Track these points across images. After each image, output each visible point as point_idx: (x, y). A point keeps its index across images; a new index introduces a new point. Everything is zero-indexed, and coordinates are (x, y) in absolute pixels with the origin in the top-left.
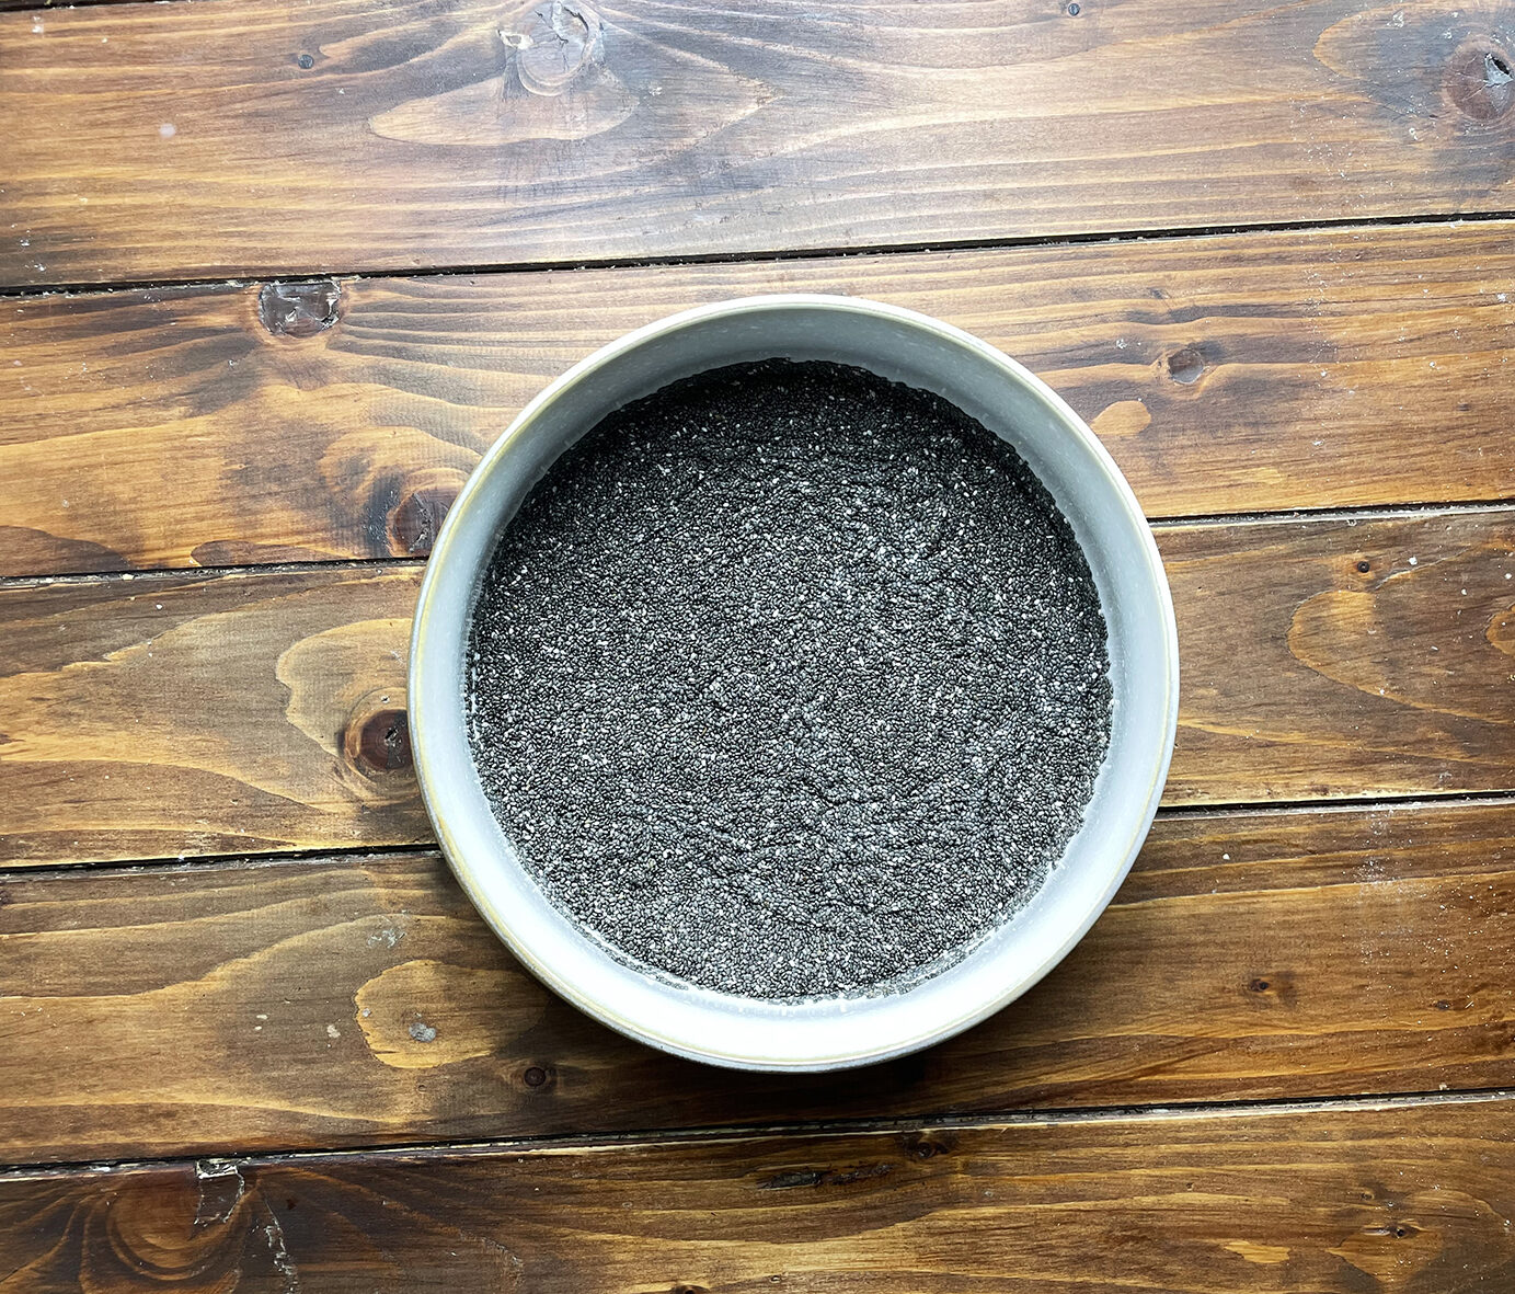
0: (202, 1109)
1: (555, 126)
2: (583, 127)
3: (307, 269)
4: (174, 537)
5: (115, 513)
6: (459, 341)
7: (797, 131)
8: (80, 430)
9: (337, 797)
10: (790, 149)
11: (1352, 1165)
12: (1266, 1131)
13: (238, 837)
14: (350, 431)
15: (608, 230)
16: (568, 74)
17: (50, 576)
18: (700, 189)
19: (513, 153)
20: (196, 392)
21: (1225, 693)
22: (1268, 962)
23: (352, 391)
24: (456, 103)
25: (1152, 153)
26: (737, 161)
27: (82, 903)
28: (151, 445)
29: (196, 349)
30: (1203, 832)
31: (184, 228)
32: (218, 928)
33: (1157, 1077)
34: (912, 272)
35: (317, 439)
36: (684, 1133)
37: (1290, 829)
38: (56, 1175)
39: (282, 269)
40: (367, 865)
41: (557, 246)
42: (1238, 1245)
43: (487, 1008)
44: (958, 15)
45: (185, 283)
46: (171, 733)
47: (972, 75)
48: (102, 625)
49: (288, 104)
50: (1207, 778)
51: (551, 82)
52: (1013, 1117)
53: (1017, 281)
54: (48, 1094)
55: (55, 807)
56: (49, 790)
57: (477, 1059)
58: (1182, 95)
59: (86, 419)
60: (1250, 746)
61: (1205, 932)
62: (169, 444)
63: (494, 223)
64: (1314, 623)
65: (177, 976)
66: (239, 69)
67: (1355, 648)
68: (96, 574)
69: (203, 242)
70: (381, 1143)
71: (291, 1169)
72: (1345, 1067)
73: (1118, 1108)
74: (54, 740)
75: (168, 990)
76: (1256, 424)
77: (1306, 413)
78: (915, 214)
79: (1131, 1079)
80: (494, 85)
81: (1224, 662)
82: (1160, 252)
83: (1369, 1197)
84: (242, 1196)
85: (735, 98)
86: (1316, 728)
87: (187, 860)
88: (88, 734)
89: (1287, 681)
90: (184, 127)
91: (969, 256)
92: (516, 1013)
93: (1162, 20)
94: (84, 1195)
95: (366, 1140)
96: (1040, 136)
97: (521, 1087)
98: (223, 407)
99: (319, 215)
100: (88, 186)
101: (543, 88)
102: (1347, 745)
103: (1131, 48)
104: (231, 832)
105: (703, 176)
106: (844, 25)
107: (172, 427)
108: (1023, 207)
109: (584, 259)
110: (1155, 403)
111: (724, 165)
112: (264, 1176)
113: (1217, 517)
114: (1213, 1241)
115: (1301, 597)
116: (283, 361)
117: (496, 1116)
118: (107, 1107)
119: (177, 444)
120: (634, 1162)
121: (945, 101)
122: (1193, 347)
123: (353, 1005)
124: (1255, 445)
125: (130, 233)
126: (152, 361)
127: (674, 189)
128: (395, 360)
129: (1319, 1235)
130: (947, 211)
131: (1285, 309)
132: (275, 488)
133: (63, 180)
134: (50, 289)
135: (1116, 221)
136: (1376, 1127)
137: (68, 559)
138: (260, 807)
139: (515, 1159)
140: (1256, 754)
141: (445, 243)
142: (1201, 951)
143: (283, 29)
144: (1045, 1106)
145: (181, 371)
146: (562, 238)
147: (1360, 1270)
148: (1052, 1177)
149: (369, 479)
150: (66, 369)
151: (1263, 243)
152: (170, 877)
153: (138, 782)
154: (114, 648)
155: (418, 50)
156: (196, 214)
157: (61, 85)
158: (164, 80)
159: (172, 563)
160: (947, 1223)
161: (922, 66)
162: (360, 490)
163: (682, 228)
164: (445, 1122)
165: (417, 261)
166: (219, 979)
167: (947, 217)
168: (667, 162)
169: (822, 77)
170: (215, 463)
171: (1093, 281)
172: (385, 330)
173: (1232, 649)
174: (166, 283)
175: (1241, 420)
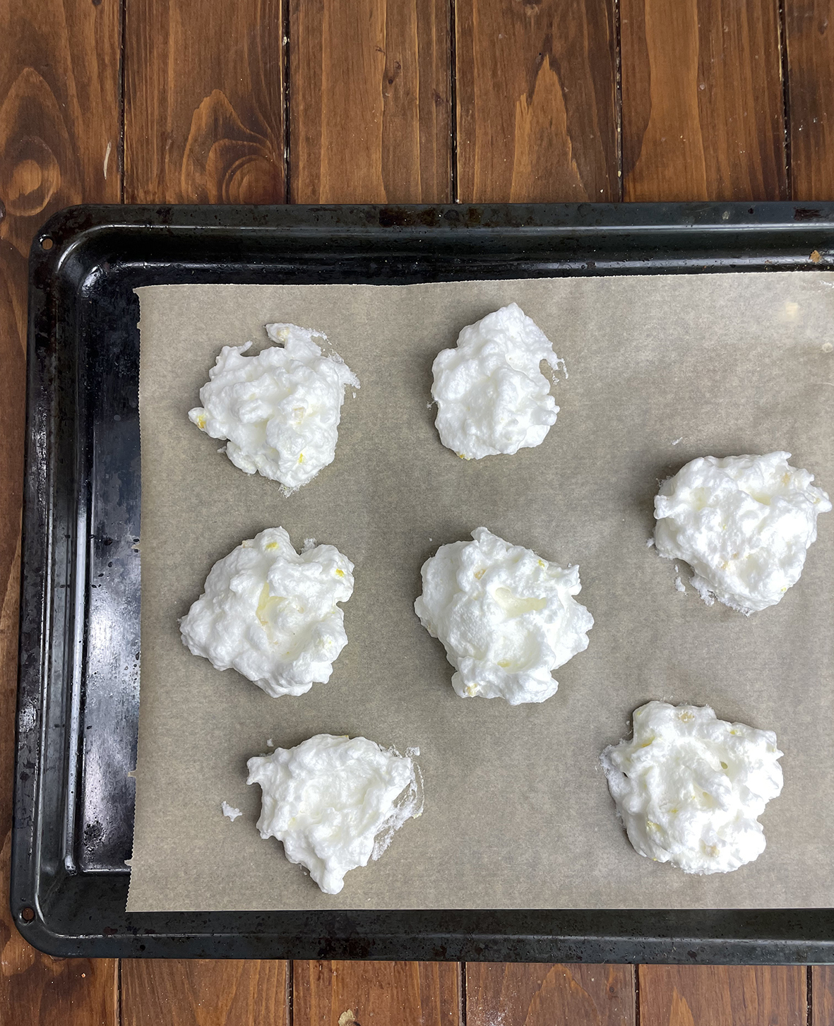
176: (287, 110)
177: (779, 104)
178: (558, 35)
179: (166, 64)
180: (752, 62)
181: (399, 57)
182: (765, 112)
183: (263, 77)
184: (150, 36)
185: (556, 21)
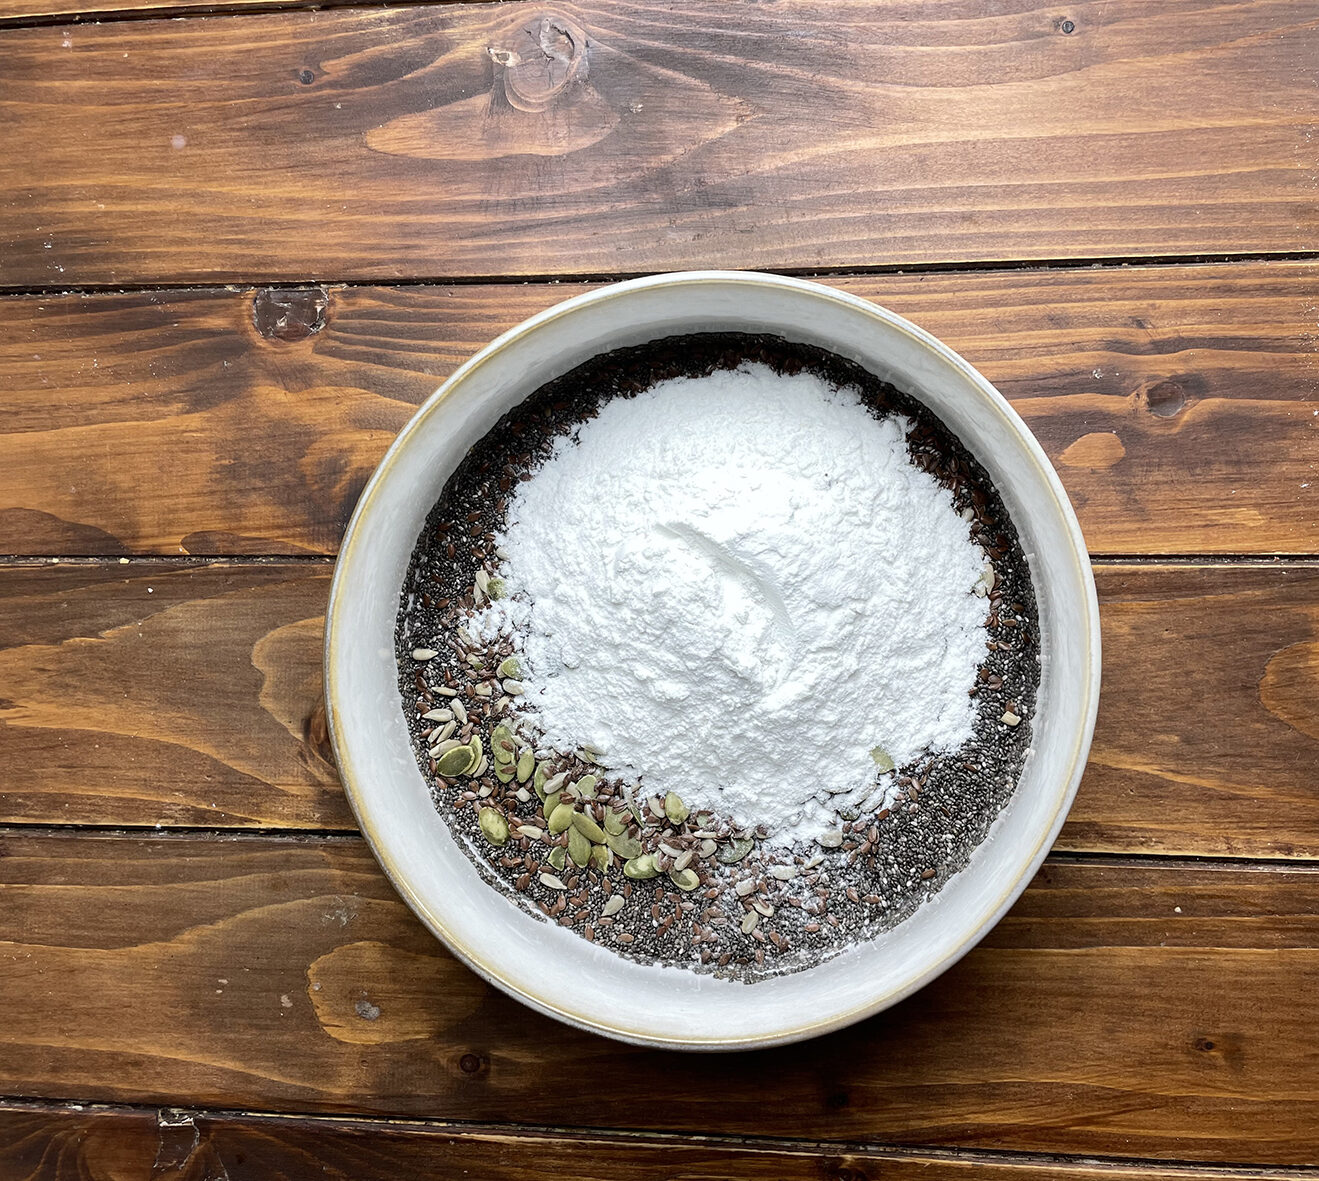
0: (165, 1062)
1: (537, 142)
2: (564, 143)
3: (297, 276)
4: (166, 526)
5: (116, 500)
6: (436, 350)
7: (774, 149)
8: (89, 421)
9: (301, 780)
10: (767, 167)
13: (209, 811)
14: (331, 432)
15: (584, 245)
16: (553, 91)
17: (56, 557)
18: (675, 206)
19: (496, 168)
20: (193, 390)
21: (1187, 741)
22: (1216, 1022)
23: (334, 394)
24: (444, 118)
25: (1143, 177)
26: (713, 179)
27: (69, 861)
28: (151, 438)
29: (195, 350)
30: (1154, 883)
31: (189, 235)
32: (188, 895)
33: (1089, 1128)
34: (882, 294)
35: (300, 438)
36: (609, 1133)
37: (1250, 886)
38: (35, 1109)
39: (275, 276)
40: (325, 847)
41: (533, 260)
43: (429, 993)
44: (945, 33)
45: (188, 286)
46: (155, 709)
47: (957, 95)
48: (99, 604)
49: (289, 118)
50: (1163, 827)
51: (536, 97)
52: (938, 1152)
53: (992, 305)
54: (32, 1034)
55: (51, 770)
56: (45, 754)
57: (417, 1040)
58: (1179, 117)
59: (94, 412)
60: (1211, 797)
61: (1151, 984)
62: (166, 438)
63: (474, 236)
64: (1289, 675)
65: (150, 935)
66: (246, 84)
68: (97, 557)
69: (207, 248)
70: (324, 1111)
71: (241, 1127)
72: (1291, 1136)
73: (1047, 1155)
74: (52, 709)
75: (141, 948)
76: (1238, 463)
77: (1294, 453)
78: (889, 235)
79: (1062, 1128)
80: (482, 101)
81: (1189, 708)
82: (1146, 279)
84: (197, 1146)
85: (714, 116)
86: (1284, 784)
87: (163, 829)
88: (82, 705)
89: (1256, 733)
90: (194, 140)
91: (943, 279)
92: (456, 1001)
93: (1161, 39)
94: (60, 1130)
95: (312, 1106)
96: (1024, 157)
97: (457, 1072)
98: (216, 405)
99: (311, 225)
101: (528, 104)
103: (1127, 67)
104: (204, 806)
105: (679, 194)
106: (827, 43)
107: (170, 422)
108: (1002, 230)
109: (558, 273)
110: (1130, 435)
111: (700, 182)
112: (216, 1130)
113: (1190, 557)
115: (1277, 646)
116: (273, 364)
117: (431, 1098)
118: (82, 1051)
119: (173, 438)
120: (560, 1157)
121: (927, 120)
122: (1176, 379)
123: (305, 978)
124: (1236, 485)
125: (141, 238)
126: (155, 360)
127: (650, 206)
128: (376, 366)
130: (923, 233)
131: (1276, 343)
132: (259, 484)
133: (83, 187)
134: (68, 288)
135: (1099, 246)
137: (73, 542)
138: (231, 785)
139: (446, 1140)
140: (1217, 807)
141: (426, 254)
142: (1146, 1004)
143: (287, 46)
144: (971, 1145)
145: (181, 370)
146: (538, 252)
149: (347, 477)
150: (79, 365)
151: (1257, 274)
152: (148, 843)
153: (124, 753)
154: (108, 627)
155: (412, 67)
156: (200, 222)
157: (85, 98)
158: (176, 94)
159: (165, 550)
161: (906, 84)
162: (337, 489)
163: (655, 245)
164: (384, 1098)
165: (400, 271)
166: (185, 943)
167: (922, 238)
168: (644, 179)
169: (801, 95)
170: (208, 457)
171: (1072, 308)
172: (368, 337)
173: (1198, 695)
174: (171, 287)
175: (1222, 458)
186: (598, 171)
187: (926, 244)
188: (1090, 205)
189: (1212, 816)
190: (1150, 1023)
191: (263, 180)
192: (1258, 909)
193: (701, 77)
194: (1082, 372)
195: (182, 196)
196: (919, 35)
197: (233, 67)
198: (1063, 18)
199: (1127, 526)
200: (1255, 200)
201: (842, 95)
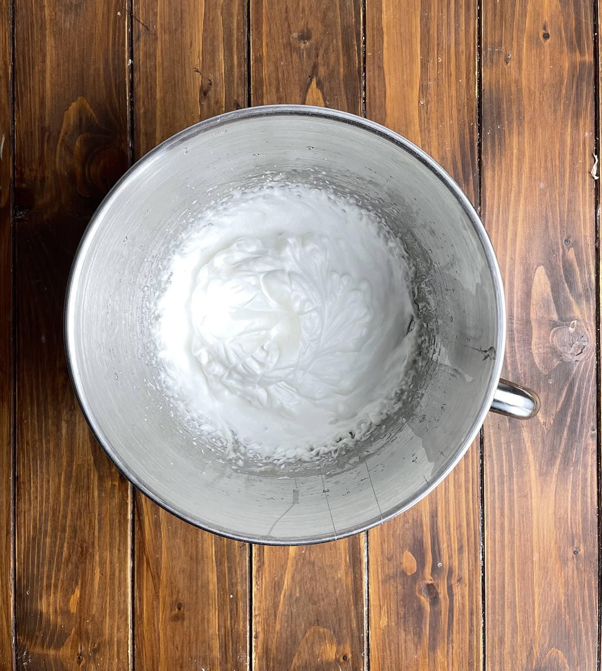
1: (537, 340)
2: (536, 351)
7: (531, 437)
10: (524, 434)
11: (107, 640)
12: (122, 607)
16: (558, 347)
19: (527, 323)
21: (297, 599)
22: (188, 610)
24: (548, 301)
25: (516, 581)
30: (242, 588)
31: (502, 190)
33: (145, 563)
34: (473, 481)
37: (241, 623)
38: (129, 125)
42: (78, 592)
44: (576, 505)
45: (480, 190)
47: (551, 509)
49: (550, 234)
50: (263, 591)
51: (556, 340)
52: (132, 505)
53: (467, 524)
58: (539, 594)
59: (427, 149)
60: (275, 608)
61: (202, 586)
64: (323, 637)
66: (565, 215)
67: (313, 652)
69: (496, 197)
72: (146, 639)
73: (134, 548)
76: (405, 618)
77: (408, 638)
78: (496, 484)
79: (145, 553)
80: (555, 317)
81: (309, 600)
82: (476, 582)
83: (94, 646)
85: (546, 413)
86: (281, 635)
89: (301, 625)
90: (542, 192)
93: (570, 588)
96: (525, 536)
100: (521, 153)
101: (553, 336)
102: (274, 646)
103: (559, 575)
106: (574, 459)
108: (497, 528)
110: (415, 577)
114: (80, 583)
115: (334, 632)
121: (541, 498)
122: (437, 594)
124: (396, 617)
125: (501, 169)
129: (80, 625)
130: (496, 497)
131: (451, 631)
133: (524, 142)
134: (480, 136)
135: (489, 565)
136: (121, 650)
140: (272, 611)
142: (194, 584)
143: (581, 233)
144: (136, 518)
147: (65, 641)
148: (108, 520)
150: (447, 142)
151: (478, 625)
155: (570, 287)
156: (508, 194)
157: (563, 142)
158: (562, 185)
160: (92, 477)
161: (556, 490)
167: (494, 496)
169: (553, 449)
171: (466, 554)
173: (315, 603)
174: (480, 182)
175: (406, 612)
176: (132, 113)
177: (474, 115)
178: (323, 63)
179: (44, 78)
180: (457, 84)
181: (211, 76)
182: (464, 120)
183: (114, 89)
184: (32, 57)
185: (321, 52)
186: (525, 365)
187: (492, 498)
188: (506, 561)
189: (268, 609)
190: (187, 586)
191: (525, 223)
192: (233, 626)
193: (562, 408)
194: (440, 559)
195: (519, 187)
196: (575, 495)
197: (573, 209)
198: (580, 550)
199: (380, 577)
200: (506, 623)
201: (552, 465)
